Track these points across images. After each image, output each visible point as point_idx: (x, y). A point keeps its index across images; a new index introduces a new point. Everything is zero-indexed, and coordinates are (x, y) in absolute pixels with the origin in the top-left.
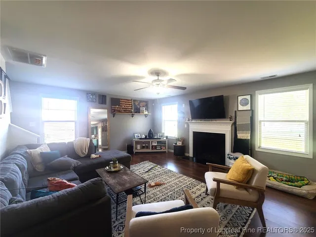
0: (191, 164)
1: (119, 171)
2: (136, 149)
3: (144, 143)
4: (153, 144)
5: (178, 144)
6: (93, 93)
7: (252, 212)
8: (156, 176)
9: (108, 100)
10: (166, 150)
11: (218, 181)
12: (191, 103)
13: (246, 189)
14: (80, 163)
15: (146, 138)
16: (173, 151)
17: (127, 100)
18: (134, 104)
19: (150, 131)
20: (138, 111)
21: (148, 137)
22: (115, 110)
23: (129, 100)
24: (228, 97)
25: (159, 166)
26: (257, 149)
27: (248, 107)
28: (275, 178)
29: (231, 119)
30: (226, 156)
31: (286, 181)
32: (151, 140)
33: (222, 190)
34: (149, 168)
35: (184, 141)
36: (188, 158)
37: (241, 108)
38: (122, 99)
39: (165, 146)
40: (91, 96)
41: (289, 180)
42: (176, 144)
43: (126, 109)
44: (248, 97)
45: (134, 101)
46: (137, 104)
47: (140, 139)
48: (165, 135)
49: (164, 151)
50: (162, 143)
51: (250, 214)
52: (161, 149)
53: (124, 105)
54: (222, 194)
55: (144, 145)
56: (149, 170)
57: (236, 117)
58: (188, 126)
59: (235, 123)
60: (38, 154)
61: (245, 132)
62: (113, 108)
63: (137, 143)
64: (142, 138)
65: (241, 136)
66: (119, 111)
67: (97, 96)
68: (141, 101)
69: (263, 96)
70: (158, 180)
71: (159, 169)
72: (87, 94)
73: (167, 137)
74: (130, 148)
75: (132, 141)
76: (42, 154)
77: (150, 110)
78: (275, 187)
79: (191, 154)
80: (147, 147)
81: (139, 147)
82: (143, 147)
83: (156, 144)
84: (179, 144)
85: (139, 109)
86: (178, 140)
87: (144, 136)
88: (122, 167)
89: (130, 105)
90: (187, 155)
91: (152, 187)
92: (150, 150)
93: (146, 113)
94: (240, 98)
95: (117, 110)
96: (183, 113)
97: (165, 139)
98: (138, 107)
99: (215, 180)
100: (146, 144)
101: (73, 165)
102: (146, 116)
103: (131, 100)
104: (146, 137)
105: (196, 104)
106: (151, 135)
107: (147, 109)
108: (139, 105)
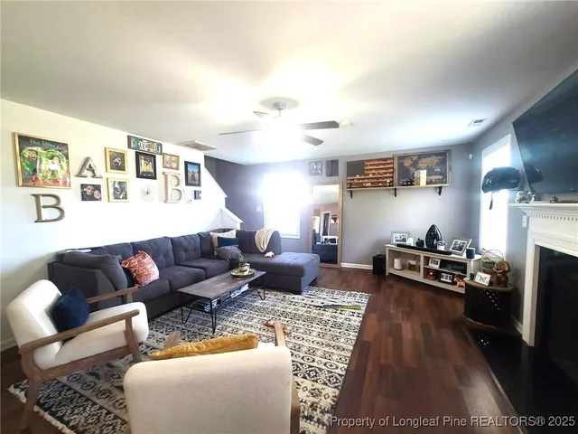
2: (392, 267)
4: (430, 265)
6: (317, 161)
9: (342, 168)
17: (383, 160)
18: (401, 164)
19: (431, 229)
21: (424, 245)
22: (351, 184)
23: (386, 160)
32: (421, 254)
38: (368, 161)
40: (315, 166)
45: (401, 158)
46: (407, 163)
47: (401, 246)
52: (454, 283)
53: (373, 172)
62: (349, 181)
66: (361, 186)
67: (324, 163)
72: (310, 163)
79: (526, 329)
81: (397, 263)
82: (411, 268)
87: (411, 242)
89: (387, 169)
92: (420, 279)
95: (356, 184)
98: (411, 170)
103: (392, 158)
104: (420, 243)
106: (431, 241)
108: (414, 165)
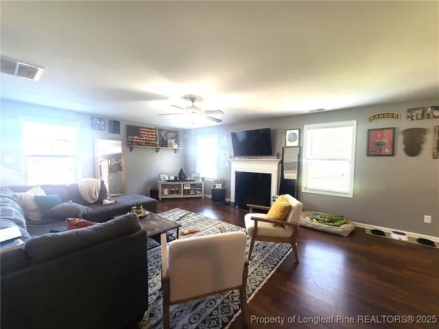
0: (232, 210)
1: (145, 217)
2: (163, 194)
3: (172, 186)
4: (185, 188)
5: (217, 187)
6: (101, 118)
7: (289, 250)
8: (189, 224)
9: (123, 128)
10: (202, 195)
11: (256, 220)
12: (234, 136)
13: (282, 226)
14: (90, 210)
15: (176, 180)
16: (210, 196)
17: (150, 129)
18: (160, 134)
19: (182, 170)
20: (164, 144)
21: (178, 179)
22: (132, 142)
23: (152, 129)
24: (275, 130)
25: (193, 213)
26: (303, 190)
27: (296, 143)
28: (318, 220)
29: (278, 156)
30: (272, 199)
31: (328, 222)
32: (182, 183)
33: (260, 228)
34: (181, 216)
35: (225, 183)
36: (229, 203)
37: (289, 144)
38: (142, 128)
39: (201, 190)
40: (98, 122)
41: (331, 221)
42: (215, 186)
43: (149, 140)
44: (297, 132)
45: (159, 130)
46: (163, 134)
47: (168, 181)
48: (201, 176)
49: (200, 196)
50: (196, 187)
51: (287, 252)
52: (196, 194)
53: (146, 135)
54: (260, 233)
55: (173, 189)
56: (181, 218)
57: (283, 155)
58: (230, 164)
59: (282, 162)
60: (32, 198)
61: (292, 171)
62: (130, 140)
63: (164, 186)
64: (171, 179)
65: (288, 175)
66: (139, 144)
67: (107, 121)
68: (169, 131)
69: (311, 130)
70: (192, 228)
71: (193, 217)
72: (92, 118)
73: (203, 179)
74: (154, 193)
75: (156, 184)
76: (37, 199)
77: (181, 143)
78: (316, 227)
79: (232, 199)
80: (178, 192)
81: (166, 191)
82: (172, 192)
83: (189, 188)
84: (219, 186)
85: (167, 141)
86: (217, 182)
87: (173, 178)
88: (147, 213)
89: (153, 135)
90: (227, 200)
91: (185, 235)
92: (182, 196)
93: (175, 146)
94: (288, 132)
95: (136, 142)
96: (224, 148)
97: (201, 181)
98: (165, 138)
99: (252, 219)
100: (175, 188)
101: (82, 212)
102: (176, 151)
103: (155, 129)
104: (176, 178)
105: (241, 137)
106: (182, 176)
107: (177, 142)
108: (166, 135)
